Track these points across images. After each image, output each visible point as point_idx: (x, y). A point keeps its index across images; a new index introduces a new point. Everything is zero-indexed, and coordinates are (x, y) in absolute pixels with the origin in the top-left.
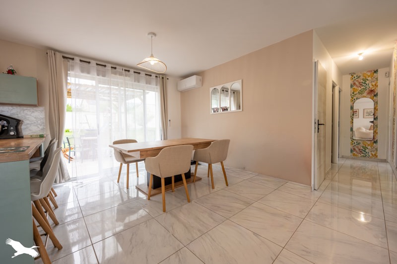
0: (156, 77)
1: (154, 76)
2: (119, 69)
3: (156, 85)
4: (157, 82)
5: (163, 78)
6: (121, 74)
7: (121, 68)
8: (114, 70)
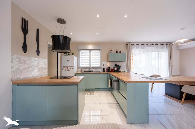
0: (166, 44)
1: (165, 44)
2: (149, 44)
3: (166, 48)
4: (166, 47)
5: (170, 44)
6: (150, 47)
7: (150, 44)
8: (147, 45)
